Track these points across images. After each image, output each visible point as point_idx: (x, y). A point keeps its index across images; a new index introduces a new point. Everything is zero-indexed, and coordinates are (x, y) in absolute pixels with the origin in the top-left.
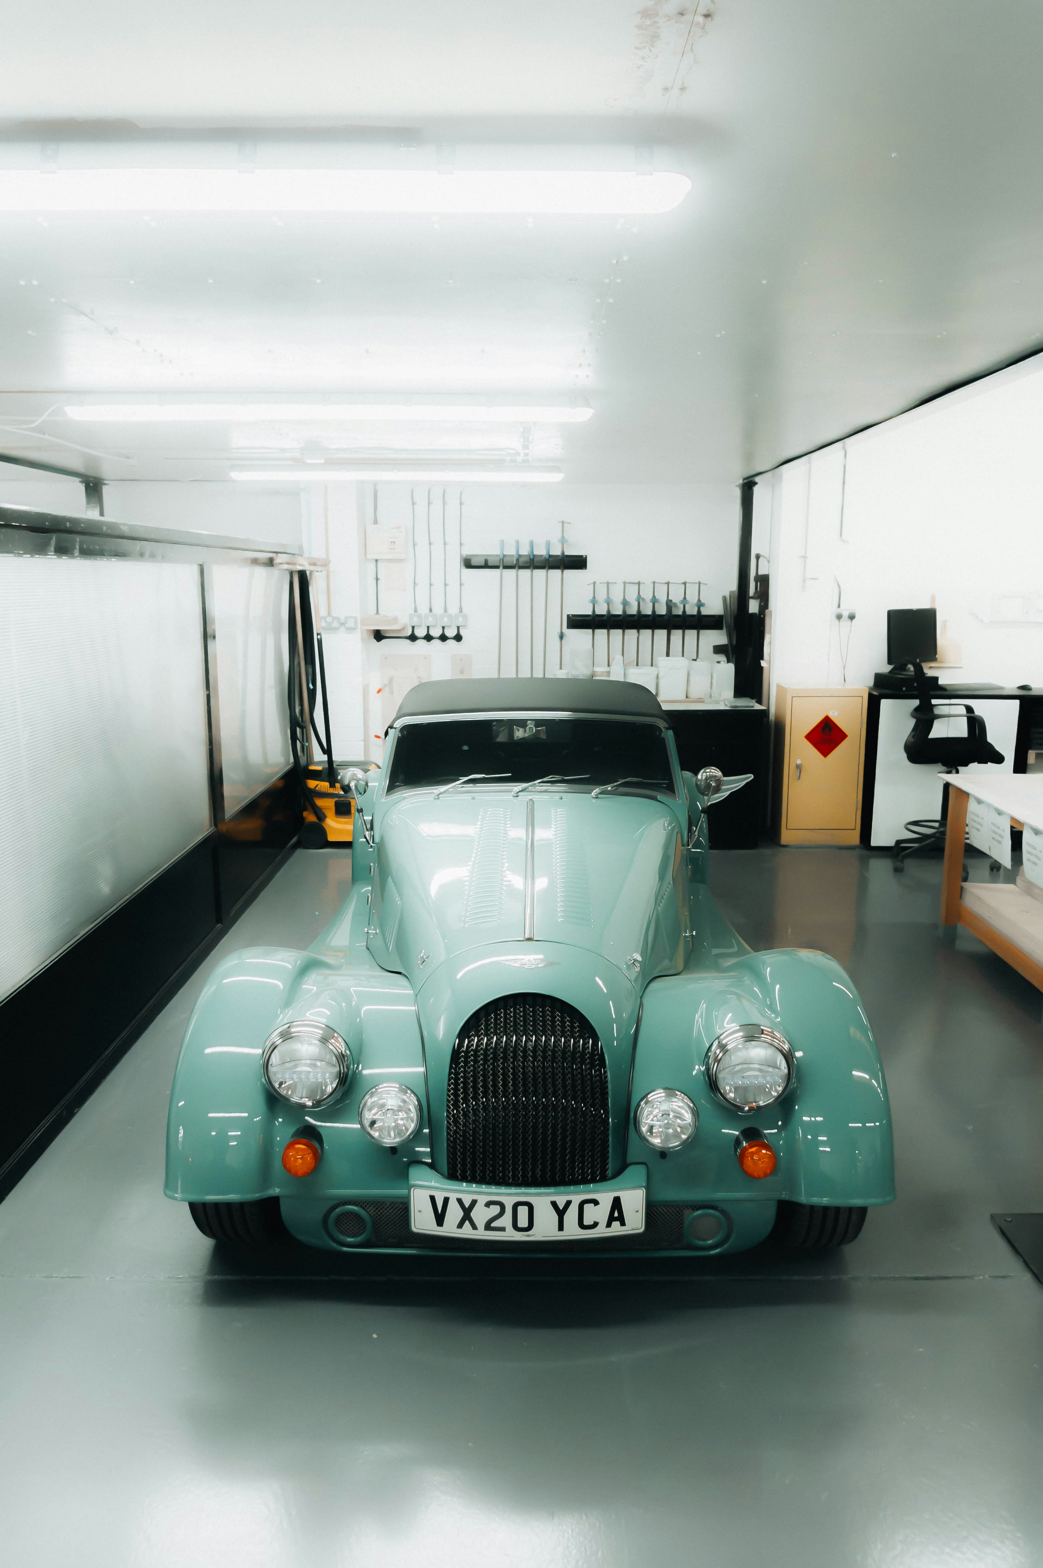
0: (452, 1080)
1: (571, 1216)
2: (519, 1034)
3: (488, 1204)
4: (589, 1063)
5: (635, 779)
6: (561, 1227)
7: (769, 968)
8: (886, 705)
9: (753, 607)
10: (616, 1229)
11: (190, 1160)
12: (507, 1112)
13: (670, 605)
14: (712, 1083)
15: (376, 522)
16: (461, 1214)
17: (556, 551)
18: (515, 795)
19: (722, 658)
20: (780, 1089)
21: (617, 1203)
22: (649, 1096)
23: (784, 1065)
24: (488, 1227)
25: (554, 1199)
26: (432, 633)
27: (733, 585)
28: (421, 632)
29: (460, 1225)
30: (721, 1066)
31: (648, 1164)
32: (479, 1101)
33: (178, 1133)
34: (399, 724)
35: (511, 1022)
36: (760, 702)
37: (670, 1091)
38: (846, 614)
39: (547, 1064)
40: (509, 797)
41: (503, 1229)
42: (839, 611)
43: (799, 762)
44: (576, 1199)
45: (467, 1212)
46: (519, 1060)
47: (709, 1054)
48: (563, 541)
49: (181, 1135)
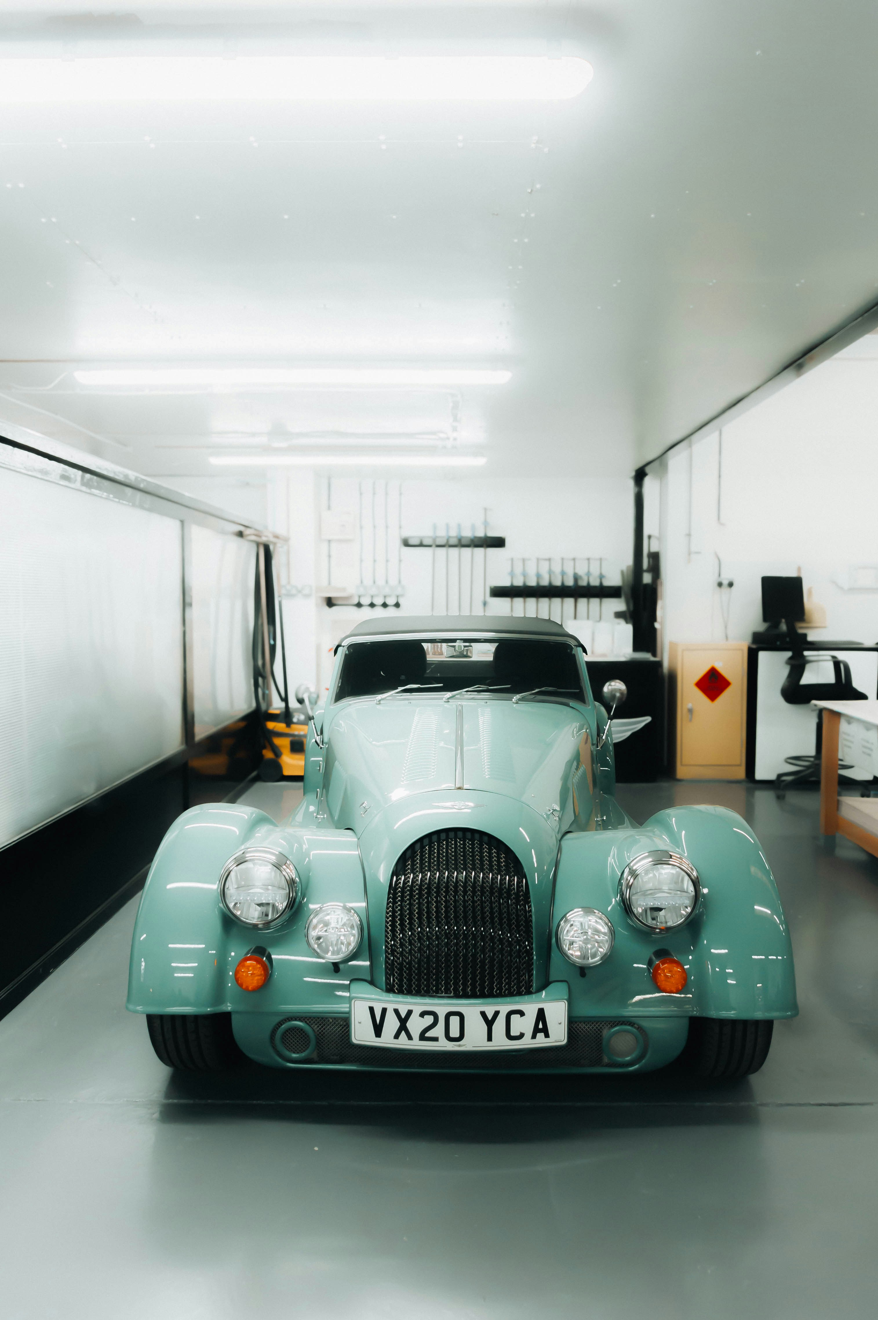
0: (391, 904)
1: (499, 1026)
2: (451, 871)
3: (423, 1014)
4: (514, 898)
5: (550, 689)
6: (490, 1038)
7: (674, 819)
8: (764, 657)
9: (647, 578)
10: (541, 1041)
11: (151, 990)
12: (440, 941)
13: (576, 578)
14: (626, 907)
15: (329, 508)
16: (397, 1024)
17: (480, 534)
18: (446, 701)
19: (622, 622)
20: (689, 910)
21: (541, 1015)
22: (567, 915)
23: (691, 888)
24: (422, 1037)
25: (482, 1009)
26: (375, 602)
27: (628, 560)
28: (365, 601)
29: (397, 1036)
30: (633, 890)
31: (568, 981)
32: (415, 931)
33: (141, 965)
34: (346, 643)
35: (444, 856)
36: (654, 655)
37: (588, 910)
38: (725, 582)
39: (476, 898)
40: (441, 702)
41: (435, 1039)
42: (719, 580)
43: (690, 705)
44: (504, 1009)
45: (403, 1022)
46: (451, 894)
47: (622, 881)
48: (486, 524)
49: (143, 967)
